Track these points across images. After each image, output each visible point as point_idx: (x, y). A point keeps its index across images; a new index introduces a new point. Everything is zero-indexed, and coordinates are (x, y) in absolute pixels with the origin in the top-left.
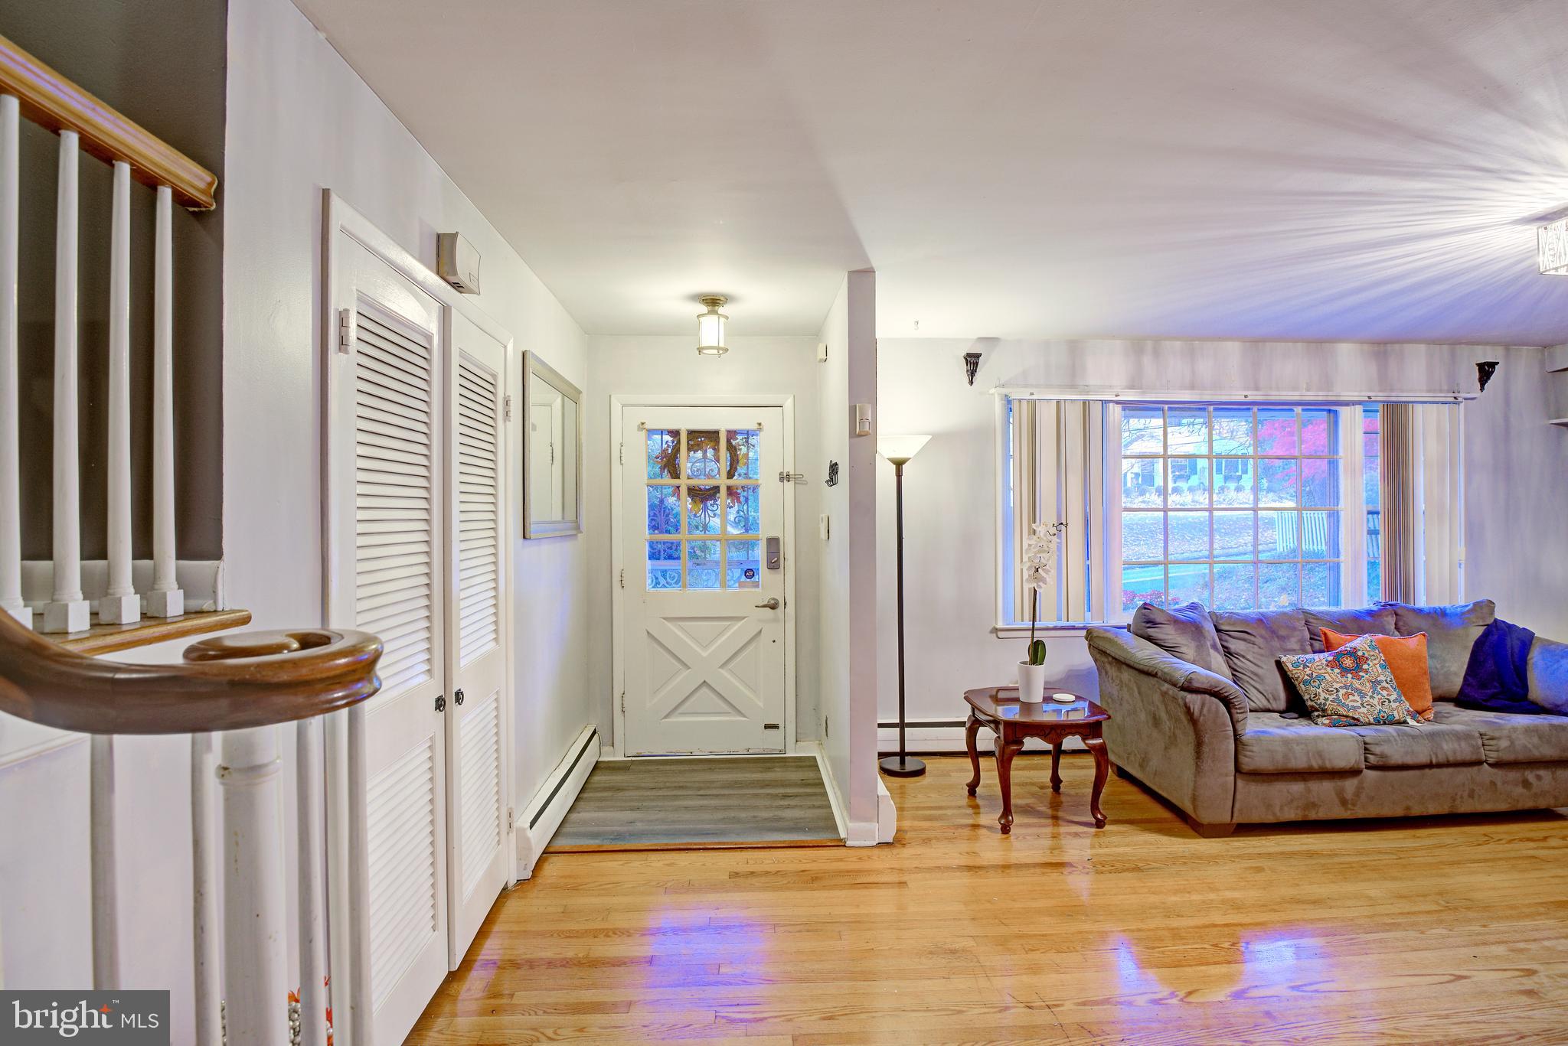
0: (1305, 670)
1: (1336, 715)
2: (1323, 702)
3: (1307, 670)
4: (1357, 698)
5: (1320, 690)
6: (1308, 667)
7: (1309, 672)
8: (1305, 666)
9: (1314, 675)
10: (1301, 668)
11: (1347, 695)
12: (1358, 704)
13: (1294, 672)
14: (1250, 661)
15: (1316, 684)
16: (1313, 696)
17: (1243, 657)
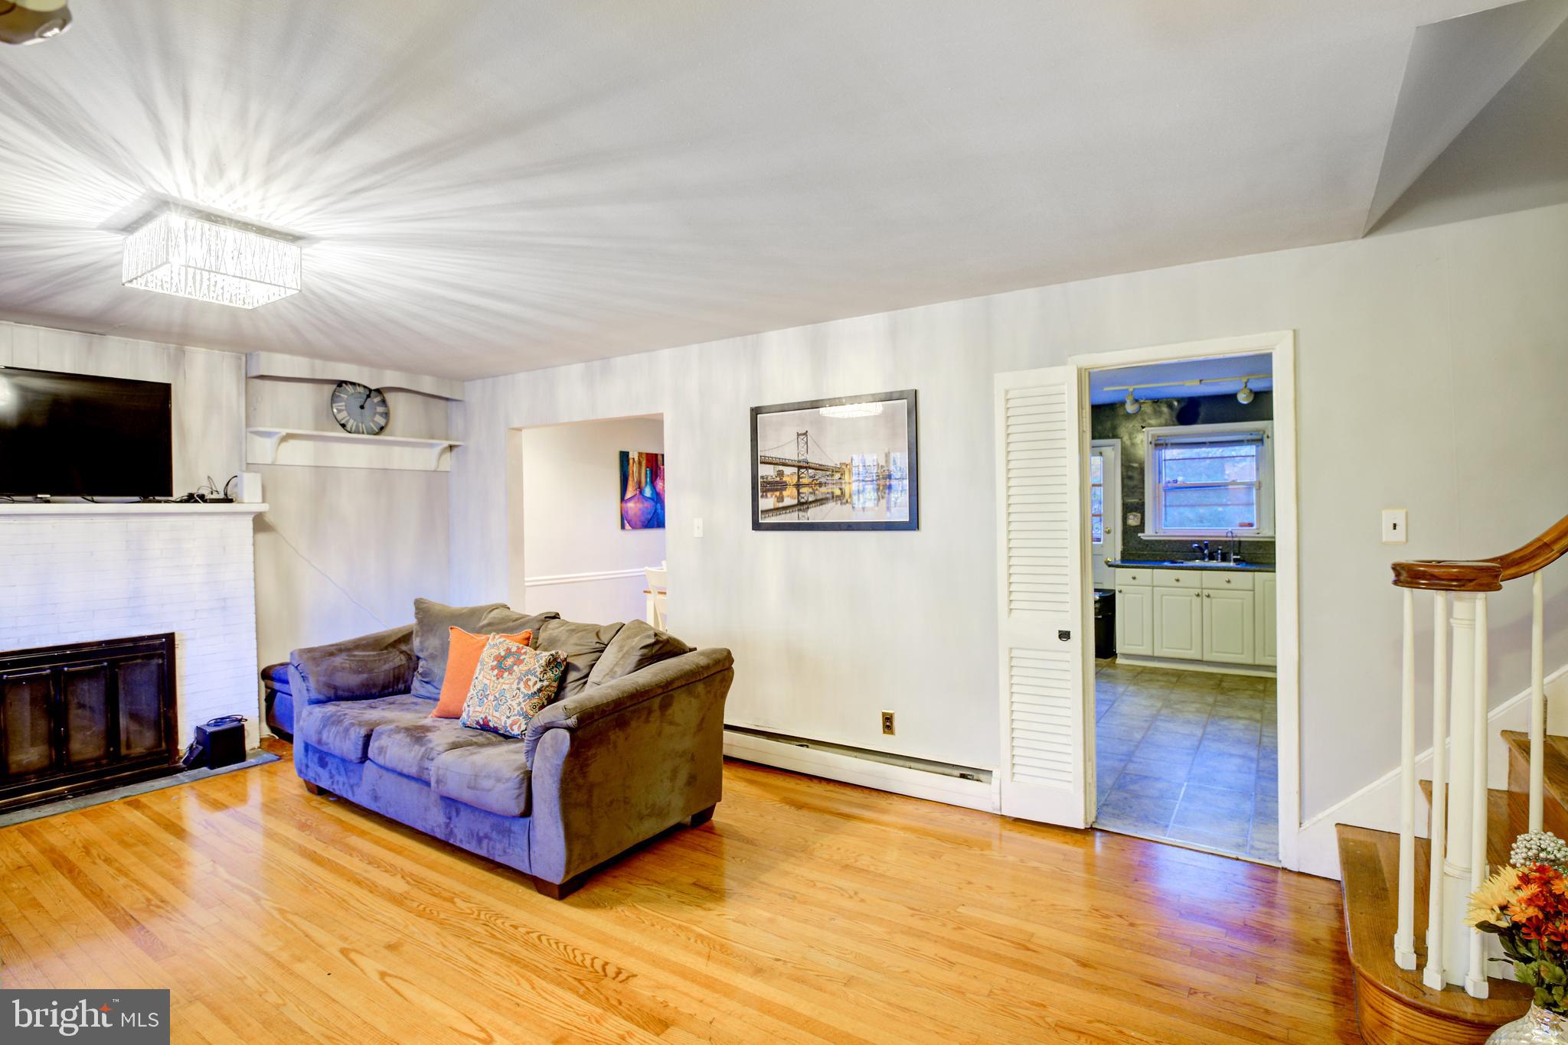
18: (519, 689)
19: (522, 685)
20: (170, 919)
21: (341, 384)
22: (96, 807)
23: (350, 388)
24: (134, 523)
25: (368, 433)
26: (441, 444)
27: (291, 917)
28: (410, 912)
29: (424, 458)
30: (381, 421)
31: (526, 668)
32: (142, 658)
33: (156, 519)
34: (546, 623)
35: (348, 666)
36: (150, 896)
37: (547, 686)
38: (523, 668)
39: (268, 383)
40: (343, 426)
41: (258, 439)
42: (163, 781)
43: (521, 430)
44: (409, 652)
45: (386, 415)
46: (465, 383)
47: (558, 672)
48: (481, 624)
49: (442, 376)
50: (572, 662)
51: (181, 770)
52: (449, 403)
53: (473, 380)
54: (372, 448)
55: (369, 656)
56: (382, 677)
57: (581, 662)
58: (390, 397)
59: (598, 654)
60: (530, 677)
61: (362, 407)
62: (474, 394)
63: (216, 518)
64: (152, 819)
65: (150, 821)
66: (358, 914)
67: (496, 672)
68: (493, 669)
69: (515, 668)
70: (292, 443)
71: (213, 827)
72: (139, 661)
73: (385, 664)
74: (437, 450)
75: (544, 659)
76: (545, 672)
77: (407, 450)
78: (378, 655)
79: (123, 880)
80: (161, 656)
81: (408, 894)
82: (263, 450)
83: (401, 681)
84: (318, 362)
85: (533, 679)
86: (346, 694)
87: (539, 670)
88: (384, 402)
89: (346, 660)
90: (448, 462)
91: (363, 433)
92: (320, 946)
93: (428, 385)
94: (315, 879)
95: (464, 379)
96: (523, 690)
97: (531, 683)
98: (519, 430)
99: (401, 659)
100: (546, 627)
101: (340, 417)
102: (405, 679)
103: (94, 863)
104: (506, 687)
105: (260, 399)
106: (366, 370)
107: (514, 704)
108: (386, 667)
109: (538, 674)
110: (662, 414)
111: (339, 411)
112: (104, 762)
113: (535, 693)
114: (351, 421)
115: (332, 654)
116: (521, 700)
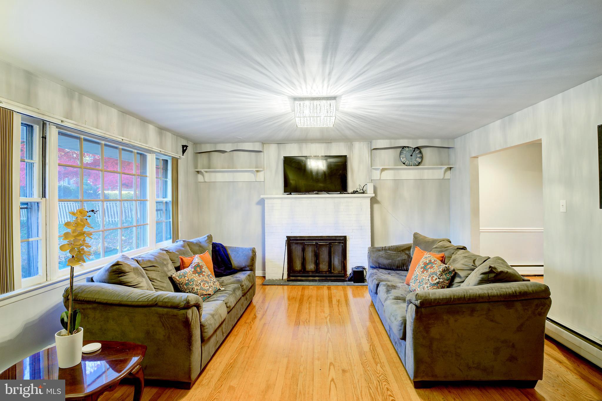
0: (185, 278)
1: (202, 295)
2: (196, 291)
3: (186, 278)
4: (207, 285)
5: (194, 286)
6: (186, 276)
7: (187, 279)
8: (185, 277)
9: (190, 279)
10: (183, 278)
11: (204, 284)
12: (208, 288)
13: (180, 281)
14: (159, 281)
15: (192, 284)
16: (191, 290)
17: (156, 279)
18: (428, 280)
19: (430, 279)
20: (305, 328)
21: (403, 147)
22: (321, 286)
23: (407, 149)
24: (337, 200)
25: (414, 166)
26: (444, 167)
27: (330, 343)
28: (361, 361)
29: (438, 174)
30: (419, 160)
31: (433, 271)
32: (338, 242)
33: (342, 199)
34: (457, 251)
35: (384, 256)
36: (308, 319)
37: (442, 282)
38: (432, 270)
39: (378, 151)
40: (404, 163)
41: (374, 171)
42: (340, 283)
43: (478, 158)
44: (409, 254)
45: (422, 158)
46: (455, 139)
47: (449, 276)
48: (433, 247)
49: (442, 138)
50: (458, 273)
51: (346, 281)
52: (450, 149)
53: (456, 138)
54: (415, 172)
55: (393, 253)
56: (397, 262)
57: (462, 274)
58: (423, 150)
59: (469, 272)
60: (434, 275)
61: (411, 156)
62: (458, 143)
63: (359, 199)
64: (328, 294)
65: (327, 295)
66: (346, 352)
67: (422, 270)
68: (421, 268)
69: (429, 270)
70: (386, 172)
71: (339, 303)
72: (337, 244)
73: (399, 258)
74: (443, 170)
75: (442, 268)
76: (441, 275)
77: (431, 171)
78: (396, 253)
79: (307, 311)
80: (343, 243)
81: (366, 353)
82: (376, 175)
83: (405, 266)
84: (393, 141)
85: (436, 277)
86: (383, 267)
87: (438, 273)
88: (421, 152)
89: (384, 253)
90: (448, 175)
91: (412, 166)
92: (327, 358)
93: (437, 143)
94: (347, 333)
95: (453, 138)
96: (430, 281)
97: (434, 279)
98: (476, 157)
99: (405, 257)
100: (456, 253)
101: (403, 160)
102: (407, 265)
103: (307, 303)
104: (424, 278)
105: (375, 157)
106: (411, 141)
107: (426, 286)
108: (399, 259)
109: (438, 275)
110: (541, 140)
111: (403, 158)
112: (328, 273)
113: (435, 284)
114: (407, 161)
115: (379, 251)
116: (429, 286)
